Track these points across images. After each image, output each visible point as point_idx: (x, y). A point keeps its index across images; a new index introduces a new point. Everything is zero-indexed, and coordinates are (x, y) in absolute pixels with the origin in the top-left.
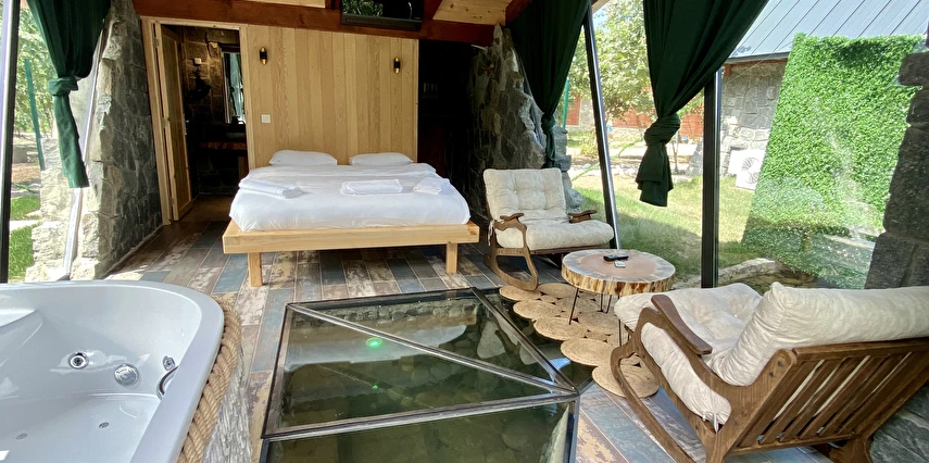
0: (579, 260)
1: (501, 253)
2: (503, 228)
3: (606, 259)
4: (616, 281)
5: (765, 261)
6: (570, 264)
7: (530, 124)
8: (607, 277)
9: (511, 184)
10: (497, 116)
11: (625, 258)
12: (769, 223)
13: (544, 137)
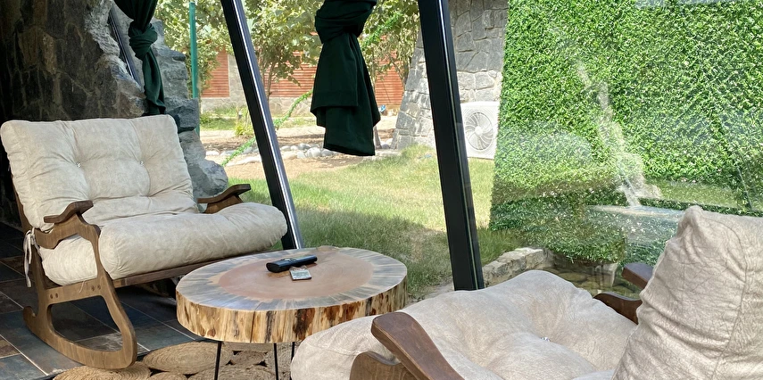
0: (215, 279)
1: (56, 297)
2: (53, 241)
3: (273, 268)
4: (294, 308)
5: (529, 250)
6: (192, 290)
7: (110, 46)
8: (275, 303)
9: (66, 149)
10: (49, 41)
11: (310, 262)
12: (524, 191)
13: (138, 63)
